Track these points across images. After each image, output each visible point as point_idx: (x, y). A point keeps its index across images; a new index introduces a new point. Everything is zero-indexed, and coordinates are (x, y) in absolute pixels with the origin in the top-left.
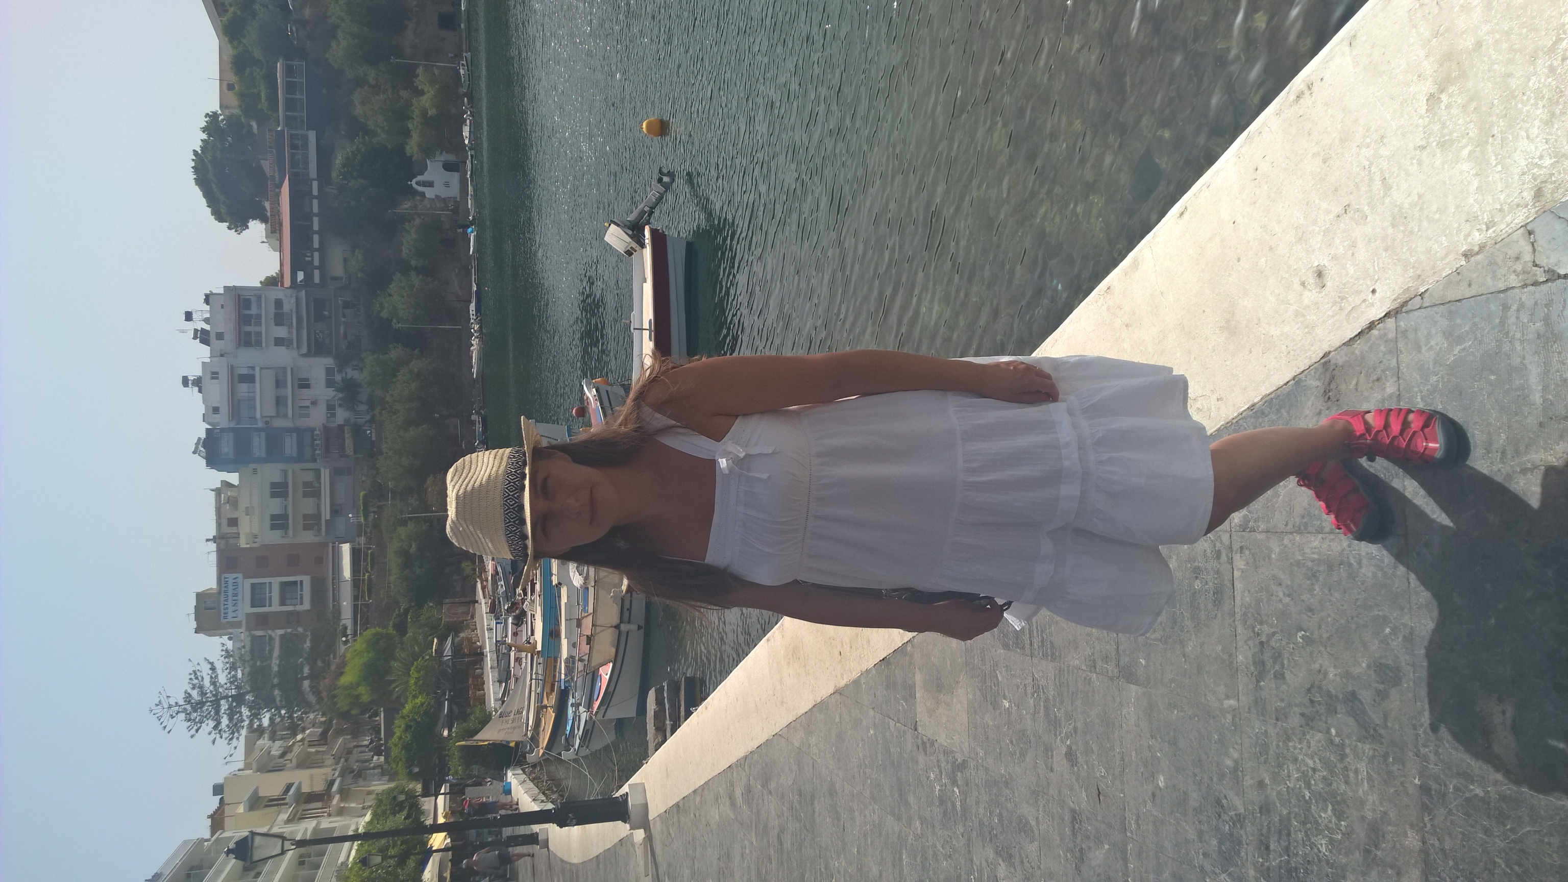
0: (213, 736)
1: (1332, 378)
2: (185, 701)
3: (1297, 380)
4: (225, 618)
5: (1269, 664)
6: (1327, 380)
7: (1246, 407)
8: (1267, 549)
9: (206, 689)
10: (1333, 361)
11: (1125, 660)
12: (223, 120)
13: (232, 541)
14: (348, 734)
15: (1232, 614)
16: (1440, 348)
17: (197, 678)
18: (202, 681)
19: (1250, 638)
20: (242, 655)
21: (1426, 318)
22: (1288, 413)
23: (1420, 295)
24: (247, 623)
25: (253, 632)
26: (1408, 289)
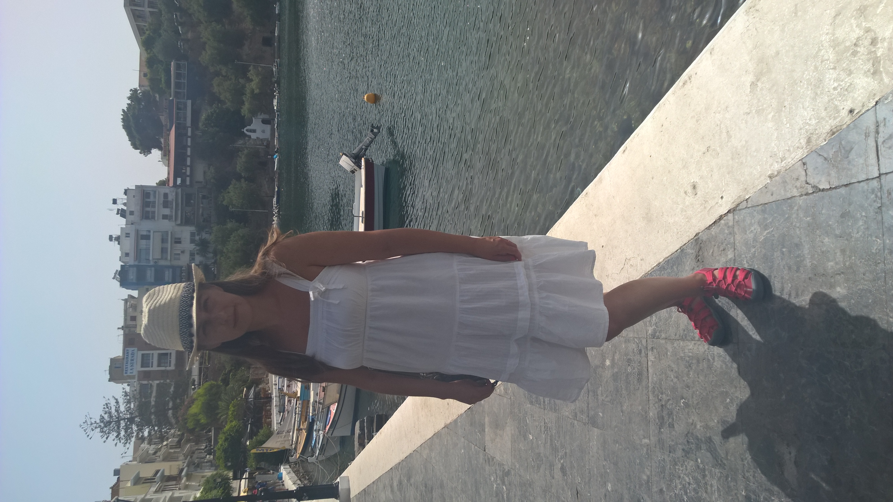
0: (115, 441)
1: (700, 249)
2: (100, 421)
3: (682, 249)
4: (126, 373)
5: (666, 418)
6: (697, 250)
7: (656, 264)
8: (666, 349)
9: (113, 414)
10: (701, 238)
11: (592, 413)
12: (140, 93)
13: (132, 329)
14: (193, 442)
15: (647, 387)
16: (756, 232)
17: (108, 408)
18: (111, 409)
19: (656, 403)
20: (134, 395)
21: (749, 213)
22: (677, 268)
23: (746, 200)
24: (138, 376)
25: (141, 382)
26: (740, 197)
